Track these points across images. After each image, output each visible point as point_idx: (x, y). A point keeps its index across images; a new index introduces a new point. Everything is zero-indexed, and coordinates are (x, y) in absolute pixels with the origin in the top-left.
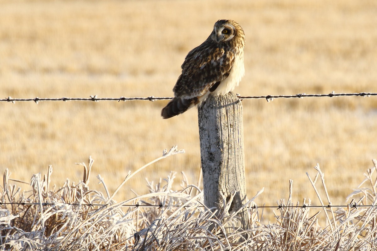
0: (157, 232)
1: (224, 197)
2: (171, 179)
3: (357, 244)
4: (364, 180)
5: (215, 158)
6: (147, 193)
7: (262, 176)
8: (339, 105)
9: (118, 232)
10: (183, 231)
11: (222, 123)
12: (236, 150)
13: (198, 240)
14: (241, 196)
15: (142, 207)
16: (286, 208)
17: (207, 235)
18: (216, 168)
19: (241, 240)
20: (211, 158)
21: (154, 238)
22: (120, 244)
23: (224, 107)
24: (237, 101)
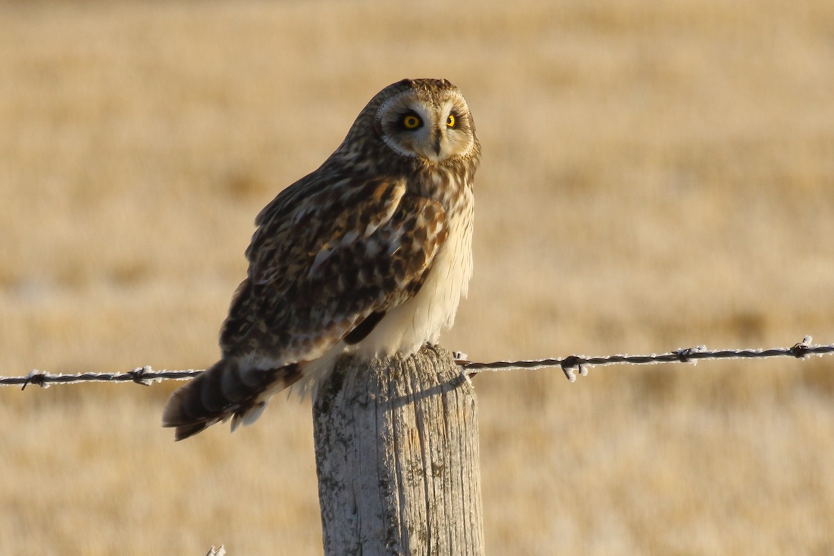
11: (402, 460)
23: (408, 402)
24: (456, 378)
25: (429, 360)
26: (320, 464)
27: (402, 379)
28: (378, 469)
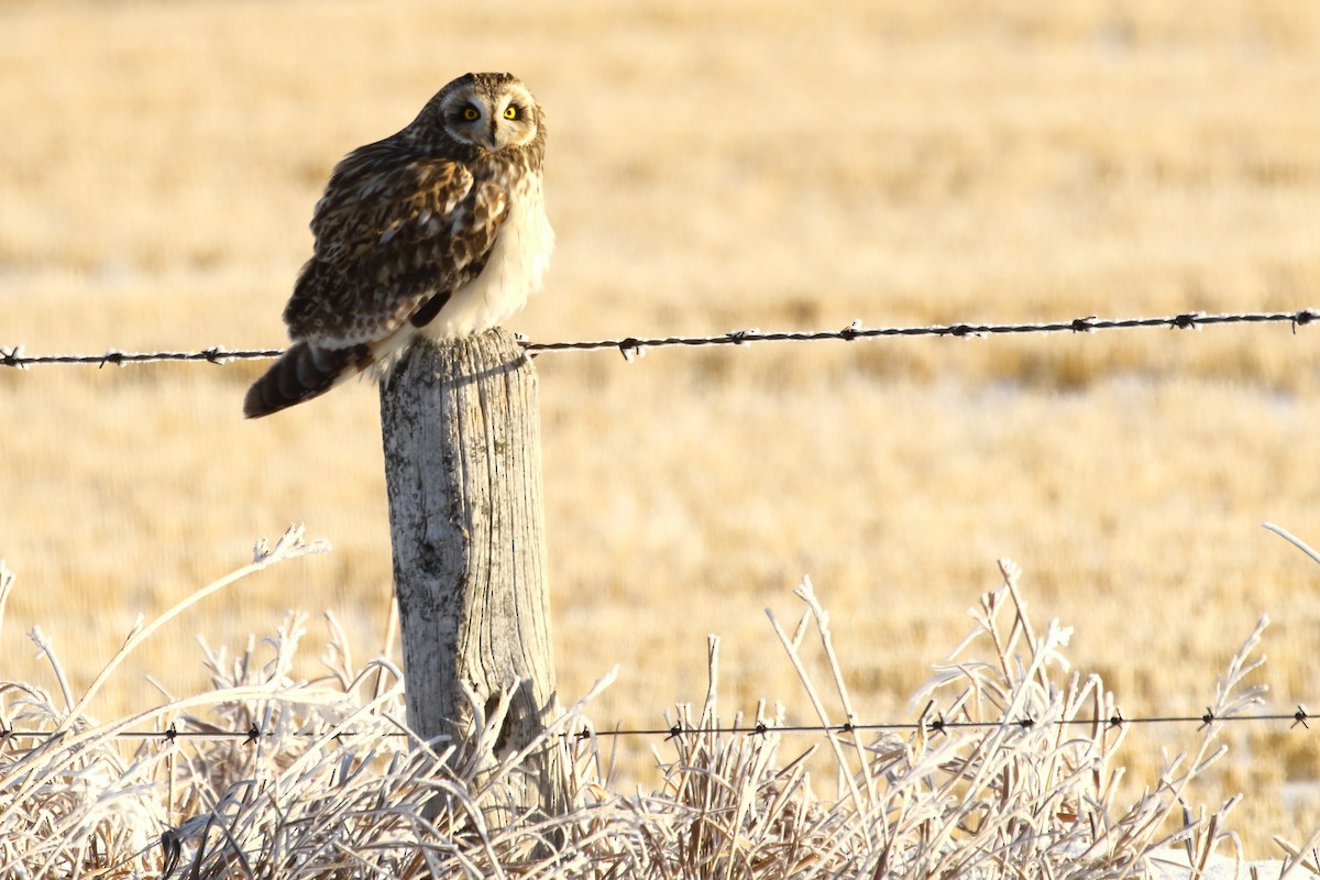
0: (241, 828)
1: (479, 701)
2: (288, 635)
3: (950, 858)
4: (971, 633)
5: (445, 562)
6: (205, 689)
7: (610, 620)
8: (878, 367)
9: (104, 830)
10: (332, 822)
11: (466, 437)
12: (518, 532)
13: (388, 853)
14: (536, 695)
15: (186, 737)
16: (697, 736)
17: (419, 835)
18: (445, 599)
19: (540, 853)
20: (428, 564)
21: (232, 850)
22: (113, 872)
23: (471, 381)
24: (518, 359)
25: (492, 342)
26: (386, 441)
27: (466, 359)
28: (442, 446)
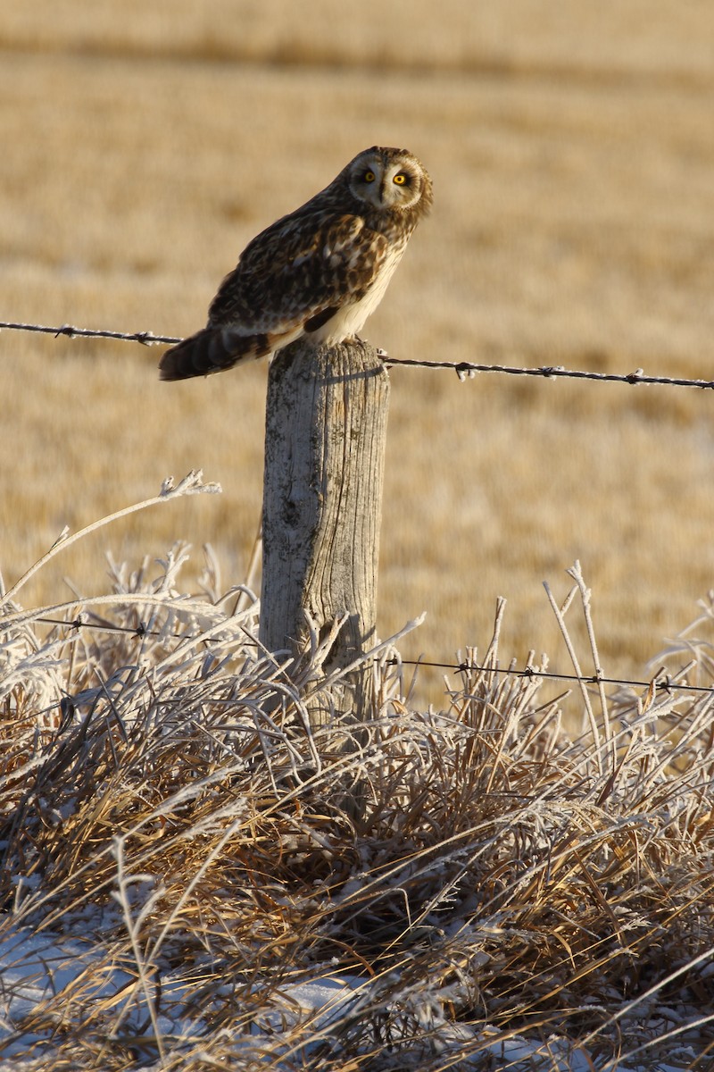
0: (123, 702)
1: (315, 626)
2: (175, 560)
3: (661, 788)
4: (697, 618)
5: (302, 518)
6: (105, 593)
7: (422, 579)
8: (650, 410)
9: (17, 691)
10: (193, 705)
11: (330, 424)
12: (362, 501)
13: (232, 734)
14: (361, 627)
15: (88, 628)
16: (480, 673)
17: (258, 723)
18: (299, 546)
19: (349, 748)
20: (289, 517)
21: (114, 718)
22: (20, 724)
23: (339, 382)
24: (377, 369)
25: (358, 353)
26: (268, 419)
27: (337, 364)
28: (311, 429)
